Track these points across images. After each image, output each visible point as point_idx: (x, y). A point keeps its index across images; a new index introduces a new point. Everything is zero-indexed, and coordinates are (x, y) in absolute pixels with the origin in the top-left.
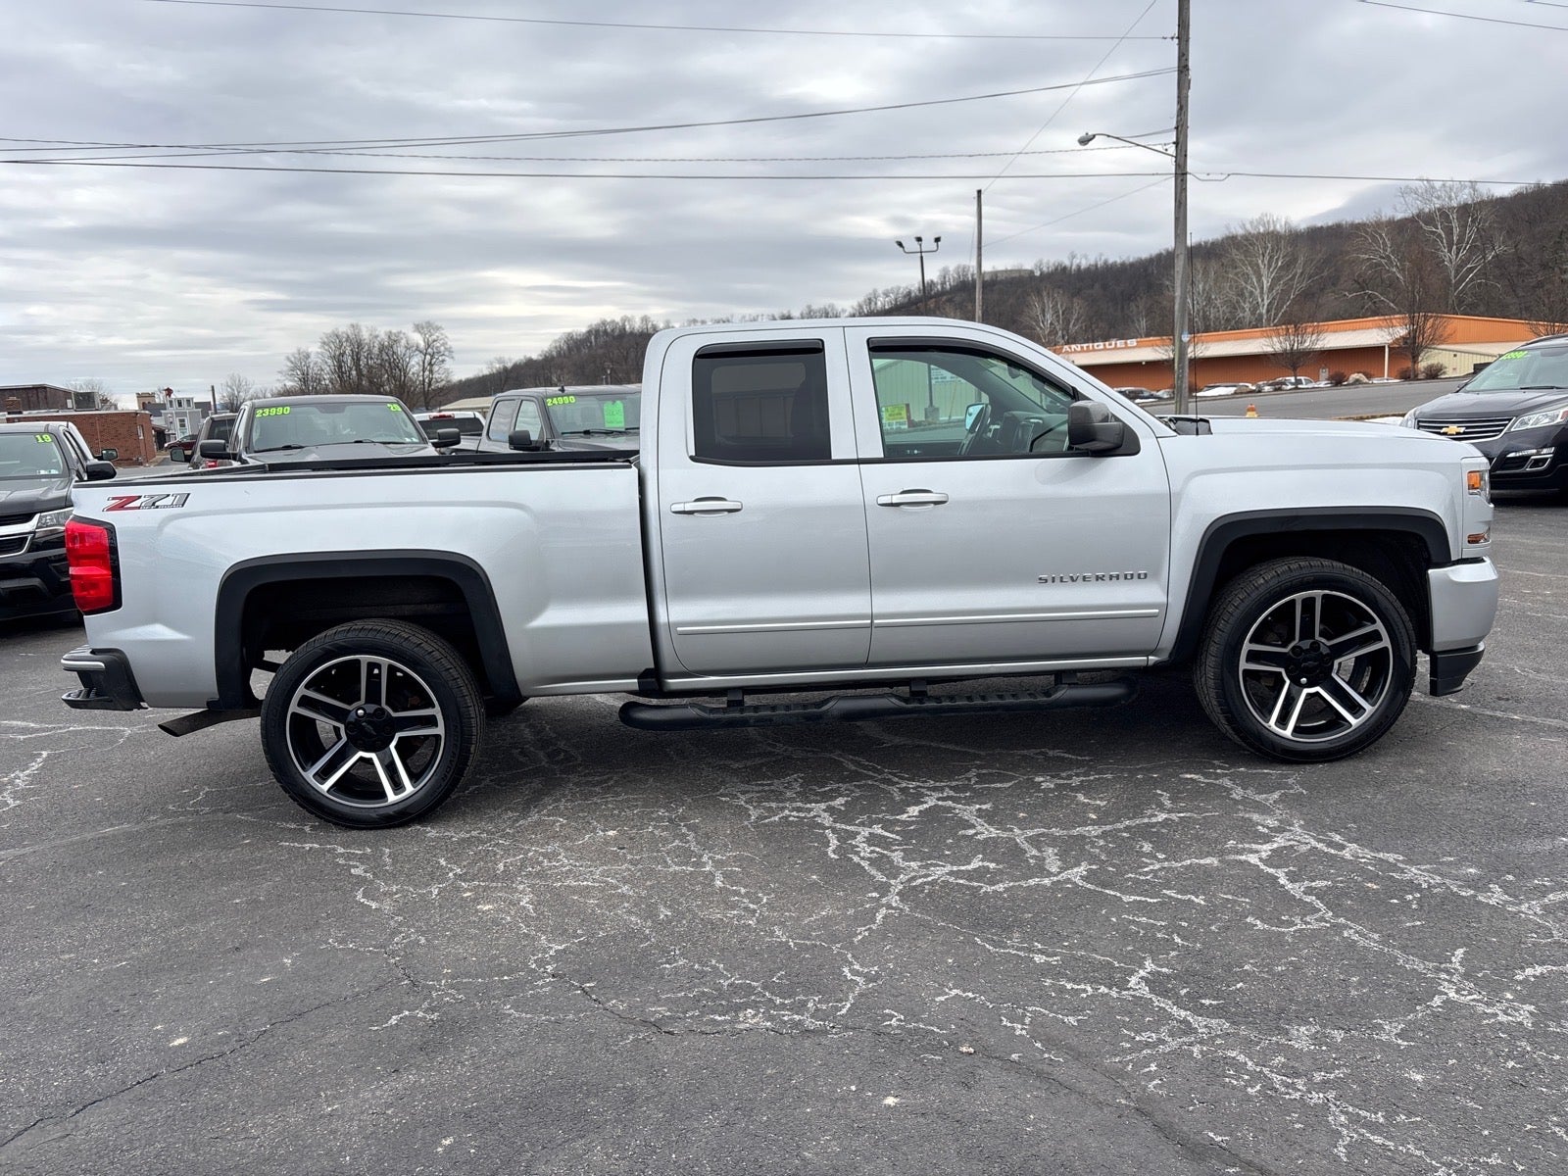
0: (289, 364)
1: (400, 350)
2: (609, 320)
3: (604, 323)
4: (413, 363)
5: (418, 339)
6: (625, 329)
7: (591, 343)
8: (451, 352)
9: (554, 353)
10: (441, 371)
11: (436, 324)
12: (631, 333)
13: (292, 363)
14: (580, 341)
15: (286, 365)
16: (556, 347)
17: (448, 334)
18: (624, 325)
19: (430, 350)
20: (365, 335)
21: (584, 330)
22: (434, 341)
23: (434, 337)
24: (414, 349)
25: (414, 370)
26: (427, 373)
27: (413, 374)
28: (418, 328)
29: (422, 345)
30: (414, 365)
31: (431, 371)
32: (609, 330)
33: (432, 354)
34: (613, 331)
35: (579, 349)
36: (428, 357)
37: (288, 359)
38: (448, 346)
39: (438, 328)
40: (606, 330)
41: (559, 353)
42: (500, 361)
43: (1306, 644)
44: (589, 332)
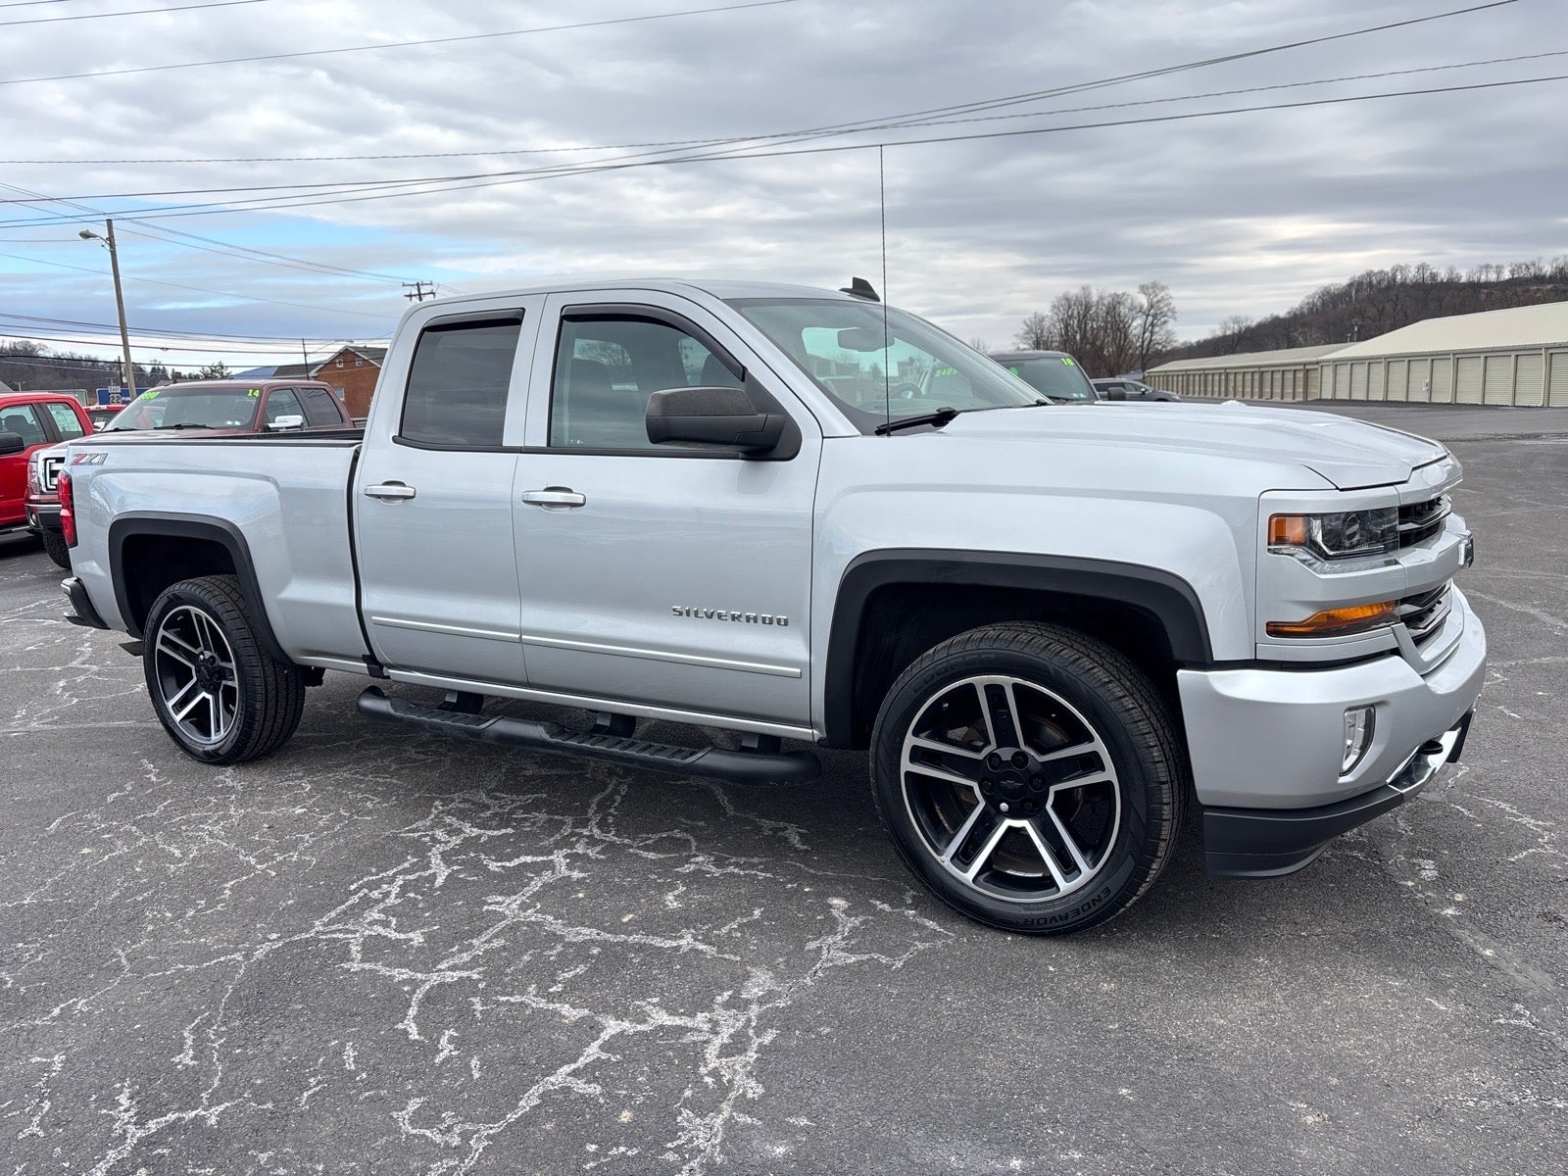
0: (1025, 327)
1: (1123, 310)
2: (1376, 270)
3: (1370, 274)
4: (1135, 324)
5: (1143, 300)
6: (1394, 280)
7: (1351, 297)
8: (1174, 312)
9: (1305, 311)
10: (1162, 332)
11: (1162, 283)
12: (1403, 284)
13: (1027, 326)
14: (1338, 295)
15: (1021, 329)
16: (1308, 303)
17: (1171, 292)
18: (1394, 276)
19: (1152, 311)
20: (1095, 298)
21: (1344, 281)
22: (1159, 301)
23: (1159, 297)
24: (1138, 310)
25: (1135, 332)
26: (1147, 334)
27: (1135, 335)
28: (1143, 289)
29: (1146, 306)
30: (1136, 326)
31: (1152, 333)
32: (1375, 282)
33: (1156, 314)
34: (1379, 282)
35: (1335, 307)
36: (1150, 318)
37: (1025, 322)
38: (1172, 306)
39: (1163, 288)
40: (1370, 283)
41: (1311, 309)
42: (1236, 321)
43: (1006, 754)
44: (1351, 285)
